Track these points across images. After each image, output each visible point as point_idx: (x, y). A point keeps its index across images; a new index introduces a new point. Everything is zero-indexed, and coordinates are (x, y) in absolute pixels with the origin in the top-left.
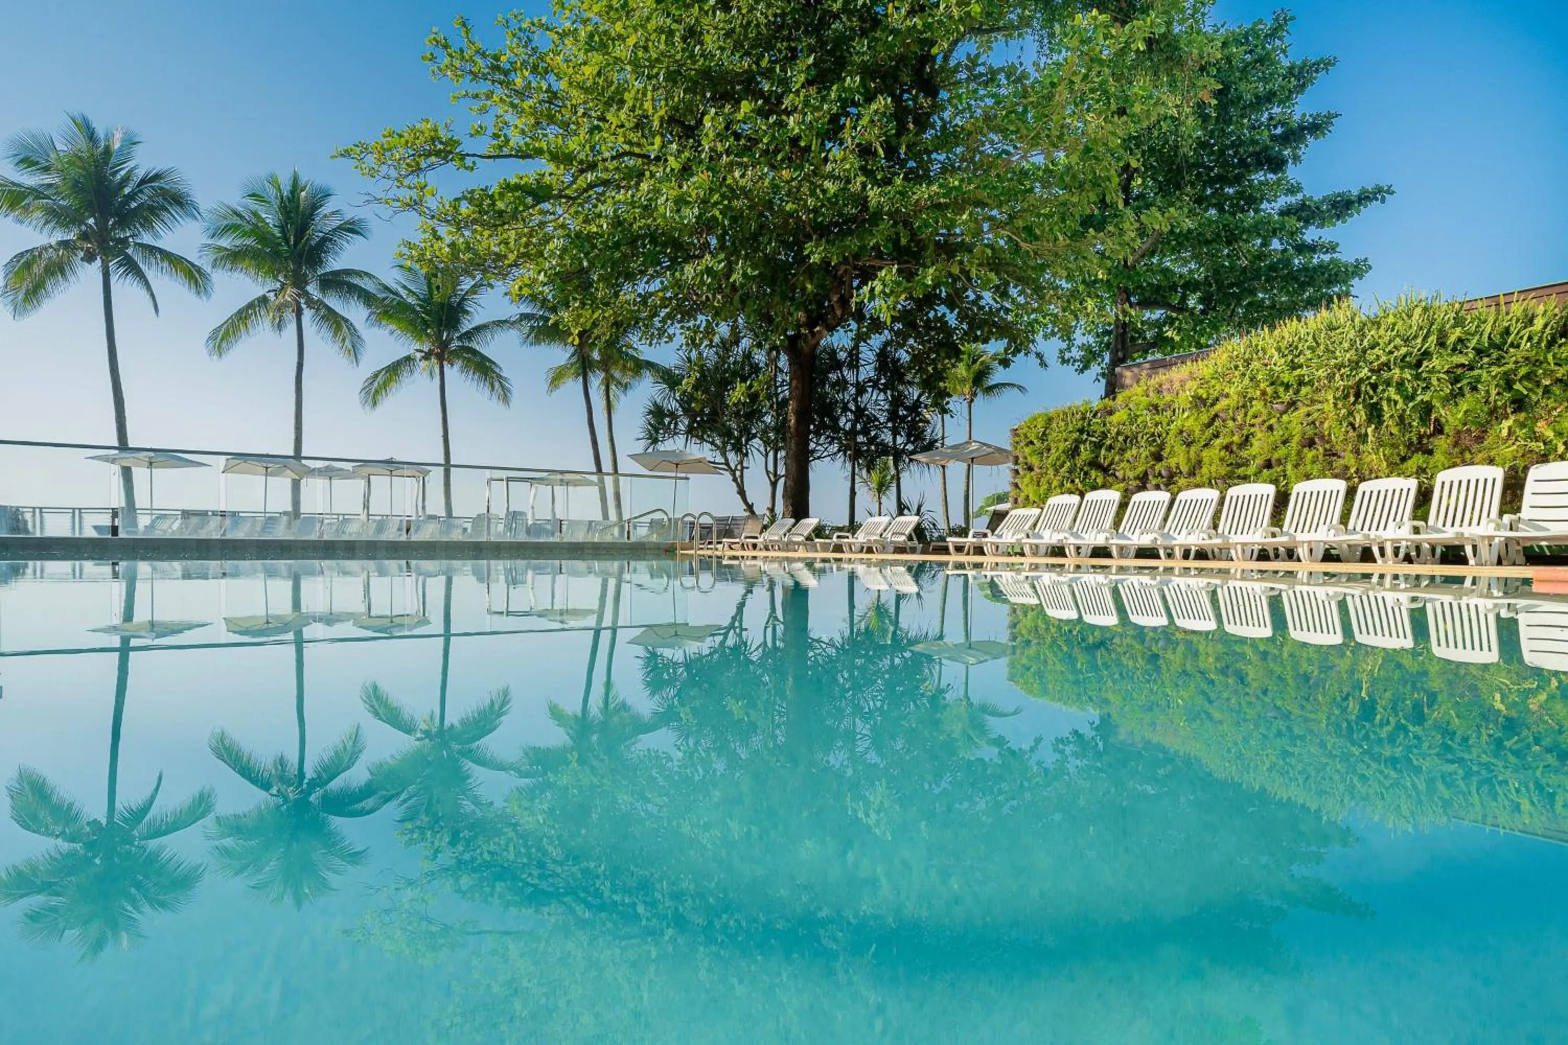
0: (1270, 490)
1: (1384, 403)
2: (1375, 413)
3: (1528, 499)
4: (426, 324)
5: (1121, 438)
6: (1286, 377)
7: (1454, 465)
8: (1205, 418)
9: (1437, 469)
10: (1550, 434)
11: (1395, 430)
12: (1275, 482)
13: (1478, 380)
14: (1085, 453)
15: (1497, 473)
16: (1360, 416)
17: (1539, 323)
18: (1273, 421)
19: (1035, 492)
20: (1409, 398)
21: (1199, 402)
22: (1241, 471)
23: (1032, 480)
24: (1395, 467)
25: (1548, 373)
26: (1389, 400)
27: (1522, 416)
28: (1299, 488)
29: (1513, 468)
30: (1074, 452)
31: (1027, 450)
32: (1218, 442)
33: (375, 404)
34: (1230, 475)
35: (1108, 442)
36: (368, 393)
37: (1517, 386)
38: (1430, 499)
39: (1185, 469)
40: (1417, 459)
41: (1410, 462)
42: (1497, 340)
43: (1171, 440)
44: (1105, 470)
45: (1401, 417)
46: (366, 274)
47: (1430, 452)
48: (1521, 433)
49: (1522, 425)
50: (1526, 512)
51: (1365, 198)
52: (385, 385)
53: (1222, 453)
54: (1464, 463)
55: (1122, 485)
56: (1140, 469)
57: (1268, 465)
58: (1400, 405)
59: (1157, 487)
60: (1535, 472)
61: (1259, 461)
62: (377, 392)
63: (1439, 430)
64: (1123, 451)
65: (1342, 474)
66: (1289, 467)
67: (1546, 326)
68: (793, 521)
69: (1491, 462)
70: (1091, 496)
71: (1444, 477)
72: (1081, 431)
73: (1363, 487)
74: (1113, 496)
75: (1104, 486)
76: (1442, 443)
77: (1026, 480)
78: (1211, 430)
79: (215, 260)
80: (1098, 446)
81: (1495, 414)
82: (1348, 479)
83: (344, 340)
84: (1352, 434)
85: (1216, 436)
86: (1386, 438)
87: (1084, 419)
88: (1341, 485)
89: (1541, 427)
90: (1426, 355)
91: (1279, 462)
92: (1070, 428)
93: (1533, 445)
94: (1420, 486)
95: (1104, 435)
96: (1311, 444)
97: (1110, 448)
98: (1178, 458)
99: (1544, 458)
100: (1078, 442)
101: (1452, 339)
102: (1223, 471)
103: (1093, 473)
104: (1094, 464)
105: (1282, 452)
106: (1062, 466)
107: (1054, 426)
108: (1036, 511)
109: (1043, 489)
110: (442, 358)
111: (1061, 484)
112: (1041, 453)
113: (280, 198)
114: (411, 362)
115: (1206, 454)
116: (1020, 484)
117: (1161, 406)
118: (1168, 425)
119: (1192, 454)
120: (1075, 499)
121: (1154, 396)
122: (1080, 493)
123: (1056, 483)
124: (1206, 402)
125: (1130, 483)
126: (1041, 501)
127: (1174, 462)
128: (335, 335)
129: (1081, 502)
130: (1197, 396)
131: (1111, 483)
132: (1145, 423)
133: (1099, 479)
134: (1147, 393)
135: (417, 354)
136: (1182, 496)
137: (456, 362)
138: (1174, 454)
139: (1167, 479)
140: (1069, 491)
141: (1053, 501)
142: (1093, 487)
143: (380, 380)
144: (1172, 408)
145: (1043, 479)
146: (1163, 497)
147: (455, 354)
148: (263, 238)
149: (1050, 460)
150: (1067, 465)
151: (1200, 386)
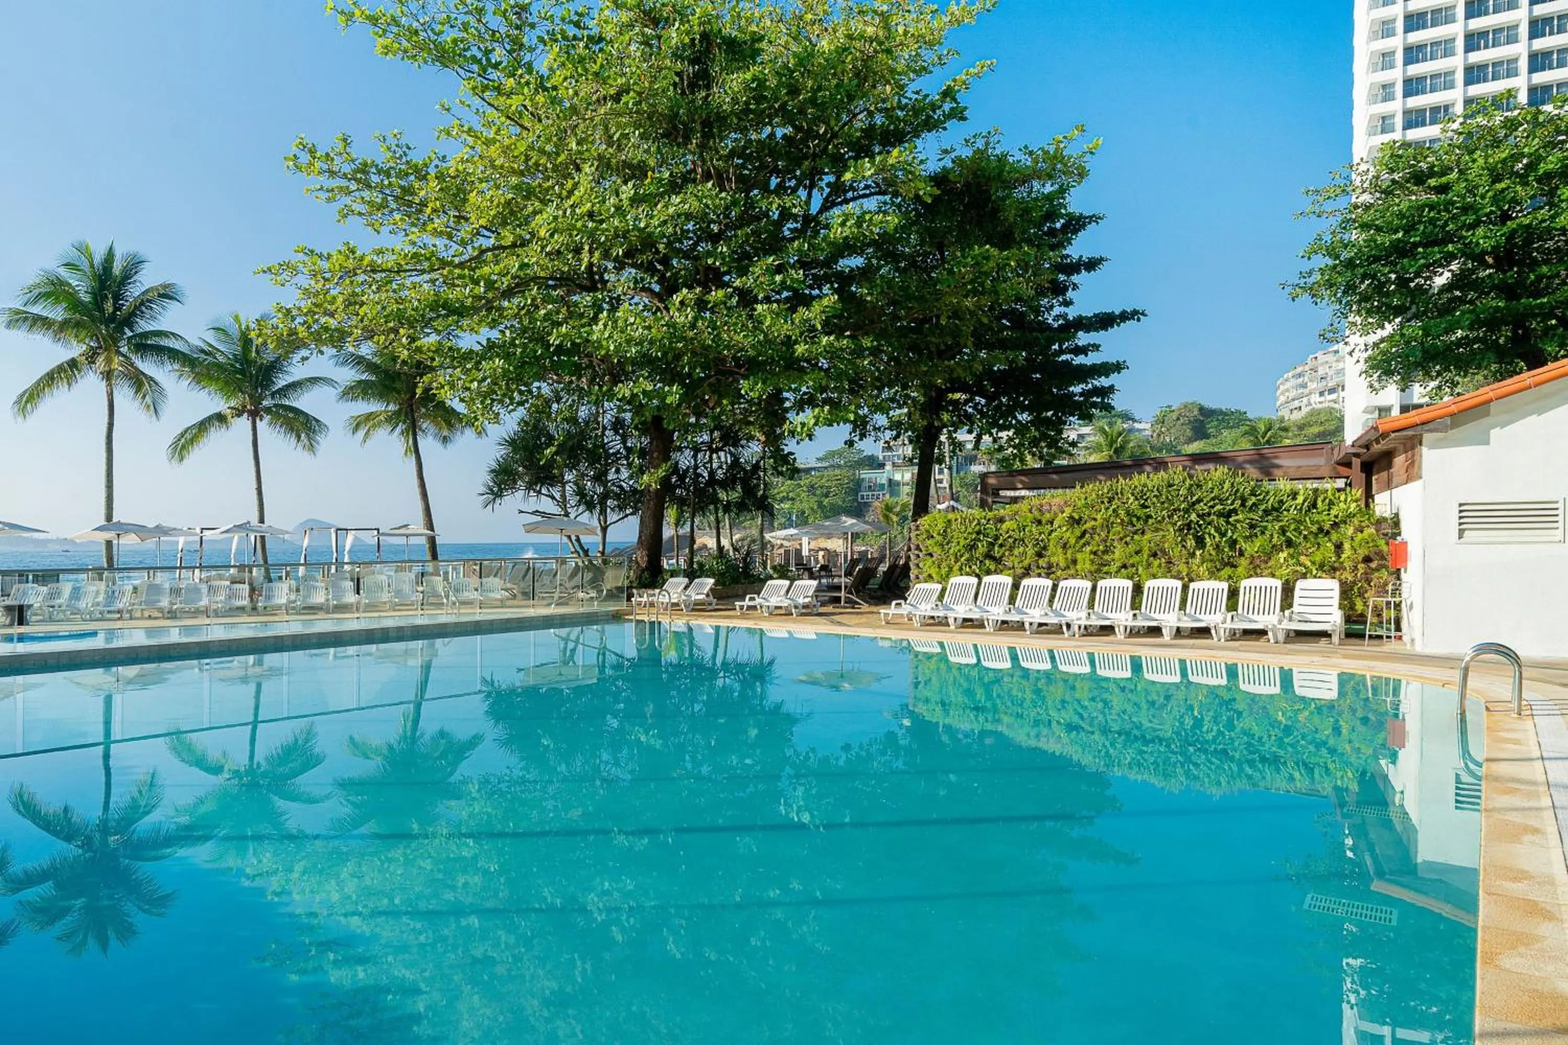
0: (1129, 584)
1: (1207, 536)
2: (1200, 542)
3: (1297, 601)
4: (239, 383)
5: (1011, 540)
6: (1140, 513)
7: (1251, 576)
8: (1078, 533)
9: (1240, 578)
10: (1309, 564)
11: (1213, 553)
12: (1131, 578)
13: (1266, 528)
14: (982, 549)
15: (1278, 583)
16: (1191, 543)
17: (1300, 499)
18: (1128, 539)
19: (938, 573)
20: (1223, 535)
21: (1075, 522)
22: (1105, 569)
23: (933, 563)
24: (1213, 574)
25: (1306, 528)
26: (1210, 534)
27: (1291, 551)
28: (1149, 584)
29: (1287, 581)
30: (972, 547)
31: (929, 542)
32: (1088, 549)
33: (181, 459)
34: (1098, 571)
35: (1000, 542)
36: (175, 449)
37: (1288, 534)
38: (1238, 594)
39: (1062, 565)
40: (1228, 571)
41: (1222, 572)
42: (1276, 505)
43: (1053, 545)
44: (998, 561)
45: (1218, 546)
46: (173, 334)
47: (1235, 567)
48: (1291, 562)
49: (1292, 556)
50: (1296, 608)
51: (1125, 316)
52: (192, 441)
53: (1092, 557)
54: (1257, 575)
55: (1011, 571)
56: (1026, 563)
57: (1124, 566)
58: (1217, 539)
59: (1039, 575)
60: (1300, 584)
61: (1118, 564)
62: (183, 447)
63: (1241, 554)
64: (1011, 549)
65: (1178, 577)
66: (1140, 569)
67: (1304, 501)
68: (686, 580)
69: (1273, 576)
70: (986, 579)
71: (1245, 583)
72: (979, 533)
73: (1192, 585)
74: (1006, 580)
75: (996, 572)
76: (1243, 562)
77: (928, 564)
78: (1082, 541)
80: (992, 545)
81: (1276, 549)
82: (1182, 579)
83: (144, 397)
84: (1184, 552)
86: (1207, 557)
87: (979, 524)
88: (1178, 584)
89: (1303, 559)
90: (1235, 511)
91: (1133, 566)
92: (970, 530)
93: (1298, 568)
94: (1230, 586)
95: (996, 538)
96: (1155, 555)
97: (1001, 546)
98: (1059, 558)
99: (1304, 576)
100: (976, 540)
101: (1250, 503)
102: (1093, 568)
103: (987, 562)
104: (989, 556)
105: (1136, 559)
106: (961, 557)
107: (954, 527)
108: (939, 587)
109: (944, 571)
110: (254, 415)
111: (961, 569)
112: (942, 545)
113: (92, 266)
114: (220, 418)
115: (1079, 556)
116: (921, 565)
117: (1044, 521)
118: (1050, 534)
119: (1069, 556)
120: (974, 580)
121: (1037, 514)
122: (978, 576)
123: (956, 568)
124: (1078, 522)
125: (1019, 571)
126: (944, 579)
127: (1054, 560)
128: (136, 392)
129: (979, 584)
130: (1071, 517)
131: (1001, 571)
132: (1031, 531)
133: (992, 567)
134: (1030, 511)
135: (229, 411)
136: (1063, 584)
137: (267, 418)
138: (1054, 554)
139: (1049, 571)
140: (968, 574)
141: (955, 580)
142: (988, 572)
143: (188, 436)
144: (1052, 523)
145: (944, 564)
146: (1049, 583)
147: (268, 410)
148: (75, 304)
149: (951, 551)
150: (967, 556)
151: (1073, 511)
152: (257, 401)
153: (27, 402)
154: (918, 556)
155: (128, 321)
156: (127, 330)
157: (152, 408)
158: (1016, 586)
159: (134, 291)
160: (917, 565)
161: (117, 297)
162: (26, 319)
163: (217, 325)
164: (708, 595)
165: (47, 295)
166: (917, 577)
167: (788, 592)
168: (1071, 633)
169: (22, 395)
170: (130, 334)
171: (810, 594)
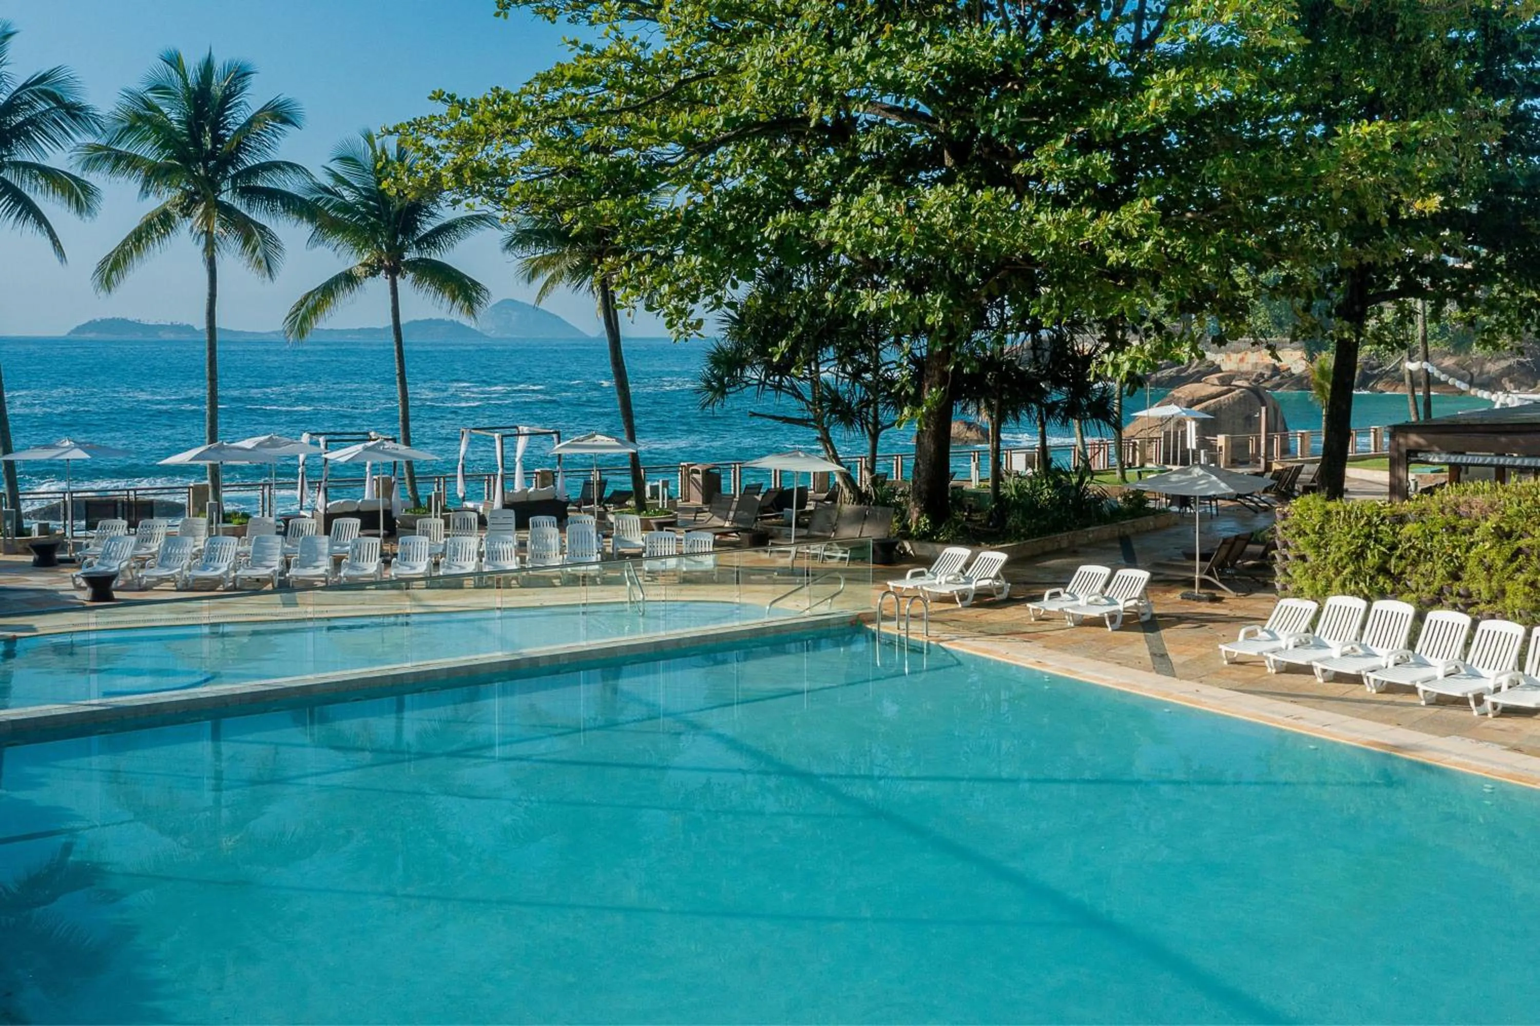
4: (374, 229)
5: (1414, 552)
8: (1507, 551)
14: (1372, 559)
19: (1312, 587)
21: (1502, 535)
23: (1306, 571)
30: (1359, 555)
31: (1300, 541)
32: (1521, 577)
35: (1398, 552)
36: (294, 321)
39: (1485, 595)
43: (1472, 565)
44: (1397, 579)
46: (292, 166)
52: (315, 310)
53: (1527, 589)
55: (1414, 596)
56: (1435, 586)
59: (1454, 606)
62: (304, 319)
64: (1415, 563)
70: (1379, 605)
72: (1368, 536)
74: (1405, 609)
75: (1393, 595)
77: (1299, 571)
78: (1514, 565)
79: (89, 160)
80: (1387, 555)
83: (254, 250)
85: (1519, 569)
87: (1369, 523)
92: (1355, 532)
95: (1393, 547)
97: (1401, 557)
100: (1365, 546)
102: (1528, 608)
103: (1381, 579)
104: (1383, 569)
106: (1344, 568)
107: (1334, 523)
108: (1313, 606)
109: (1322, 583)
110: (394, 271)
111: (1343, 585)
112: (1317, 547)
113: (186, 84)
114: (348, 279)
115: (1509, 587)
116: (1289, 571)
117: (1461, 529)
118: (1467, 551)
119: (1494, 584)
120: (1361, 604)
121: (1451, 517)
122: (1367, 598)
123: (1337, 583)
124: (1509, 535)
125: (1426, 597)
126: (1320, 597)
127: (1473, 587)
128: (245, 245)
129: (1368, 609)
130: (1498, 528)
131: (1402, 594)
132: (1441, 542)
133: (1389, 587)
134: (1442, 511)
135: (362, 269)
136: (1484, 625)
137: (410, 276)
138: (1473, 578)
139: (1467, 603)
140: (1353, 594)
141: (1335, 601)
142: (1383, 595)
143: (310, 303)
144: (1471, 533)
145: (1319, 577)
146: (1465, 620)
147: (413, 265)
148: (168, 139)
149: (1331, 557)
150: (1351, 568)
151: (1502, 520)
152: (396, 252)
153: (111, 270)
154: (1285, 558)
155: (232, 158)
156: (230, 169)
157: (264, 264)
158: (1420, 618)
159: (238, 116)
160: (1285, 570)
161: (216, 126)
162: (107, 157)
163: (345, 154)
164: (997, 578)
165: (131, 128)
166: (1284, 588)
167: (1107, 585)
168: (1481, 708)
169: (106, 260)
170: (233, 172)
171: (1137, 594)
